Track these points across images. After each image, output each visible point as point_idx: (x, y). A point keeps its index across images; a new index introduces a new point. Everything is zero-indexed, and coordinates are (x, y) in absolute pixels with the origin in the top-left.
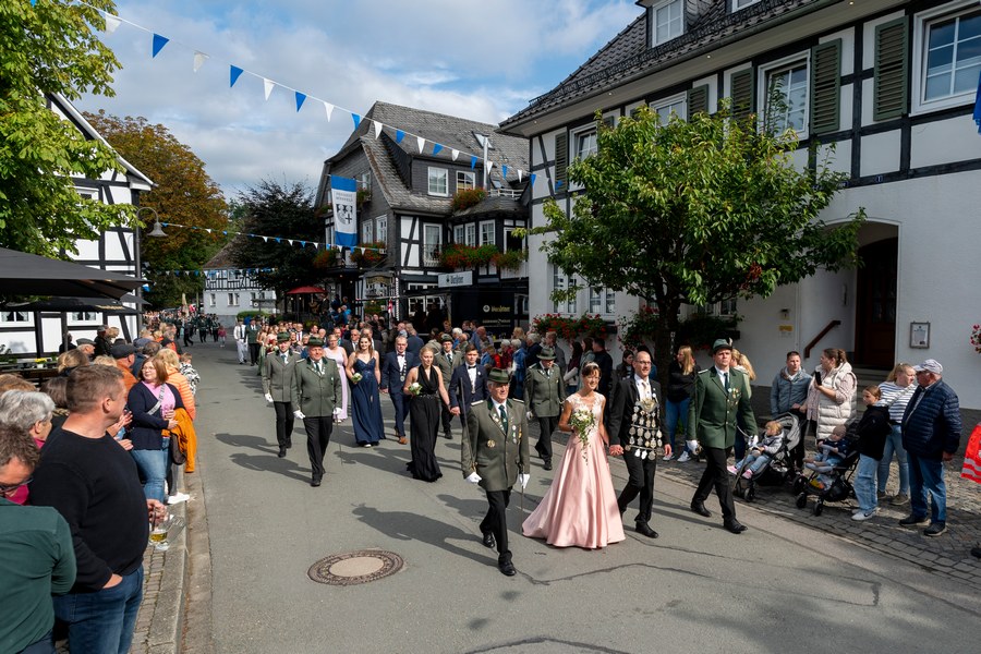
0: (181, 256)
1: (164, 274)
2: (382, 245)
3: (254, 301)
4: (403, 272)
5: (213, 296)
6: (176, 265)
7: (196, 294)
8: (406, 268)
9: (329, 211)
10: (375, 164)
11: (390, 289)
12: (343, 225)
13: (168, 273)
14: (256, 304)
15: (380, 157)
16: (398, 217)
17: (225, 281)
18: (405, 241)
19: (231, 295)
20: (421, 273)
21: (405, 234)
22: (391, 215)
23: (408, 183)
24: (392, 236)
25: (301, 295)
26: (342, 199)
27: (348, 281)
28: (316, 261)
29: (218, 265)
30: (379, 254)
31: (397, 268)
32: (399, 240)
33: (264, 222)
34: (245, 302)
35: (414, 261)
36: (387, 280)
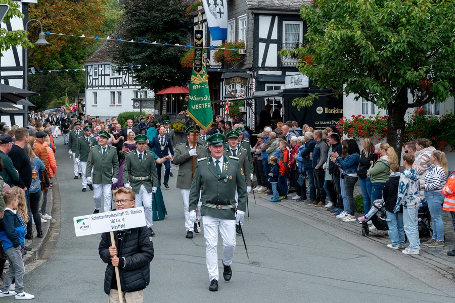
0: (62, 55)
1: (46, 73)
2: (242, 46)
3: (135, 100)
4: (260, 72)
5: (96, 94)
6: (58, 65)
7: (78, 93)
8: (264, 68)
9: (200, 8)
11: (248, 89)
13: (50, 71)
14: (138, 104)
16: (256, 17)
17: (107, 78)
18: (263, 40)
19: (113, 93)
20: (280, 73)
21: (263, 34)
22: (250, 15)
24: (251, 36)
25: (175, 95)
29: (100, 59)
30: (238, 54)
31: (254, 68)
32: (257, 40)
33: (137, 21)
34: (127, 105)
35: (272, 61)
36: (244, 81)
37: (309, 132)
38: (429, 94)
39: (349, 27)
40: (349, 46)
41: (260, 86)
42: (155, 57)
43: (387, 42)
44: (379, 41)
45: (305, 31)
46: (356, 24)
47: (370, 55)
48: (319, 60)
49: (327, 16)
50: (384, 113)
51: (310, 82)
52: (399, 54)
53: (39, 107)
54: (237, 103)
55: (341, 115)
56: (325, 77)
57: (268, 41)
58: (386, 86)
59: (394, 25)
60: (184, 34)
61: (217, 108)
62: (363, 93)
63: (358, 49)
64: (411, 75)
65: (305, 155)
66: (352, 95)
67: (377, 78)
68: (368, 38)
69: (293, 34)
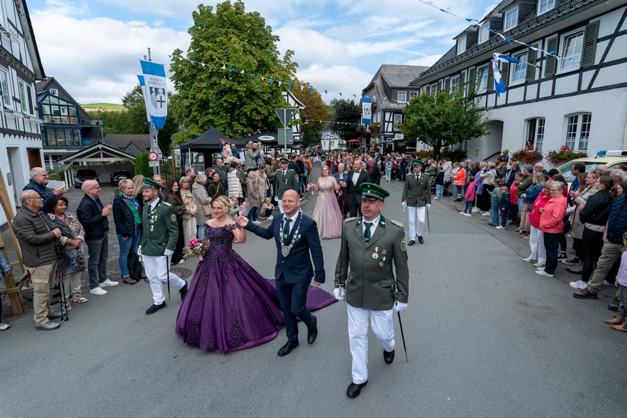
2: (379, 124)
3: (339, 144)
4: (385, 134)
5: (325, 142)
7: (319, 142)
8: (387, 132)
10: (378, 92)
11: (381, 140)
12: (366, 115)
14: (340, 146)
15: (381, 89)
17: (329, 136)
18: (387, 121)
19: (331, 142)
20: (393, 134)
21: (387, 119)
22: (383, 112)
23: (390, 99)
24: (382, 120)
25: (354, 142)
26: (367, 106)
27: (368, 137)
28: (357, 130)
29: (327, 130)
30: (377, 127)
31: (383, 132)
32: (384, 121)
33: (340, 115)
34: (335, 146)
35: (390, 129)
36: (379, 137)
37: (404, 156)
38: (450, 141)
39: (420, 116)
40: (420, 122)
41: (385, 139)
42: (346, 129)
43: (435, 122)
44: (431, 121)
45: (403, 118)
46: (423, 114)
47: (428, 126)
48: (408, 128)
49: (412, 112)
50: (432, 148)
51: (405, 137)
52: (439, 126)
53: (305, 147)
54: (376, 145)
55: (416, 150)
56: (410, 135)
57: (389, 122)
58: (434, 139)
59: (438, 115)
60: (357, 120)
61: (368, 147)
62: (424, 141)
63: (423, 124)
64: (443, 134)
65: (402, 164)
66: (421, 142)
67: (431, 135)
68: (428, 120)
69: (398, 119)
